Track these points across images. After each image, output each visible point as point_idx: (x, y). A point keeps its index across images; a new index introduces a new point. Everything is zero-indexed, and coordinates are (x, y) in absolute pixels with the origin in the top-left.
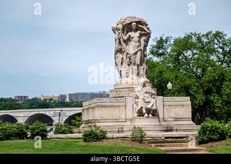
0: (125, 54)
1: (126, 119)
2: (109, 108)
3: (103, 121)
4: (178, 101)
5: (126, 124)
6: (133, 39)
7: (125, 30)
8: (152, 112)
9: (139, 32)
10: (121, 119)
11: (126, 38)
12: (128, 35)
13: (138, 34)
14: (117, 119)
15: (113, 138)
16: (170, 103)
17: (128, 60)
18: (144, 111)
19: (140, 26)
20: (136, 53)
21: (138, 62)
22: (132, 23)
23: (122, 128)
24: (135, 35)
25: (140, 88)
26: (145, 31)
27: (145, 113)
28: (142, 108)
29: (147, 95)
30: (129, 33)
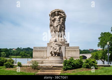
0: (53, 26)
1: (47, 57)
2: (39, 52)
3: (36, 58)
4: (73, 49)
5: (46, 59)
6: (56, 19)
7: (53, 15)
8: (57, 54)
9: (59, 16)
10: (45, 57)
11: (53, 19)
12: (54, 18)
13: (59, 17)
14: (42, 57)
15: (28, 66)
16: (69, 50)
17: (54, 29)
18: (53, 53)
19: (60, 13)
20: (57, 26)
21: (58, 30)
22: (55, 12)
23: (43, 61)
24: (57, 18)
25: (54, 42)
26: (62, 15)
27: (53, 54)
28: (52, 52)
29: (57, 46)
30: (55, 17)
